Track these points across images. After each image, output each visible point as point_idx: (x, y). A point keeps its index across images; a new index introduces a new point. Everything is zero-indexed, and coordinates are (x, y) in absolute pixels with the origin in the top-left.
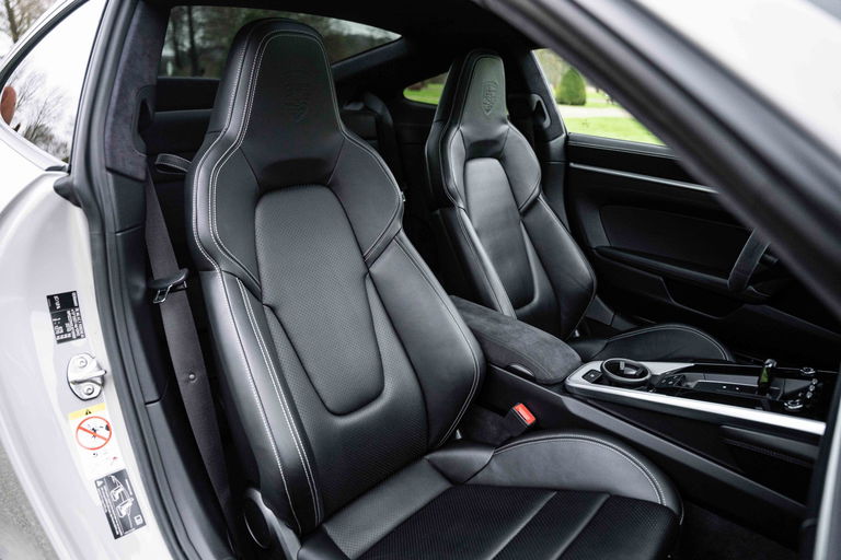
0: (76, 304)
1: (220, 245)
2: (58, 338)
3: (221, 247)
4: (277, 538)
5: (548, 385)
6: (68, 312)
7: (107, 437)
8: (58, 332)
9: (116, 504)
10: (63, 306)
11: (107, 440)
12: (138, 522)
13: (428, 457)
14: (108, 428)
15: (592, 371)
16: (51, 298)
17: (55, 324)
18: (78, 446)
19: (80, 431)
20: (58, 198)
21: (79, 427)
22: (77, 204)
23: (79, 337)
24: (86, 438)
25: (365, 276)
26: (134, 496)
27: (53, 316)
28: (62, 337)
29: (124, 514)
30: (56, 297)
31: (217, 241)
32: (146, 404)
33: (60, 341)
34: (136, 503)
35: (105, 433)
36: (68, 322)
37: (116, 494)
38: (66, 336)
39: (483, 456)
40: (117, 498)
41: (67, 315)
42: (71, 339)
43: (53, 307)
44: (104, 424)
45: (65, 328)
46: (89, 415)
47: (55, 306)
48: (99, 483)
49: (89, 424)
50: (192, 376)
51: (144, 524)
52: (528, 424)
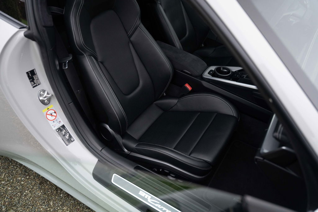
0: (36, 73)
1: (84, 46)
2: (33, 86)
3: (85, 47)
4: (115, 138)
5: (196, 77)
6: (34, 76)
7: (56, 115)
8: (32, 84)
9: (64, 136)
10: (32, 75)
11: (56, 116)
12: (72, 140)
13: (155, 103)
14: (55, 113)
15: (211, 71)
16: (27, 73)
17: (31, 81)
18: (48, 120)
19: (47, 115)
20: (26, 39)
21: (47, 114)
22: (34, 40)
23: (39, 84)
24: (49, 117)
25: (129, 42)
26: (68, 132)
27: (30, 79)
28: (34, 86)
29: (67, 138)
30: (29, 72)
31: (84, 45)
32: (69, 104)
33: (34, 87)
34: (70, 134)
35: (55, 114)
36: (34, 80)
37: (63, 132)
38: (35, 85)
39: (175, 101)
40: (64, 134)
41: (33, 78)
42: (36, 86)
43: (29, 76)
44: (54, 112)
45: (34, 82)
46: (49, 110)
47: (29, 75)
48: (57, 130)
49: (50, 112)
50: (78, 91)
51: (74, 140)
52: (190, 90)
